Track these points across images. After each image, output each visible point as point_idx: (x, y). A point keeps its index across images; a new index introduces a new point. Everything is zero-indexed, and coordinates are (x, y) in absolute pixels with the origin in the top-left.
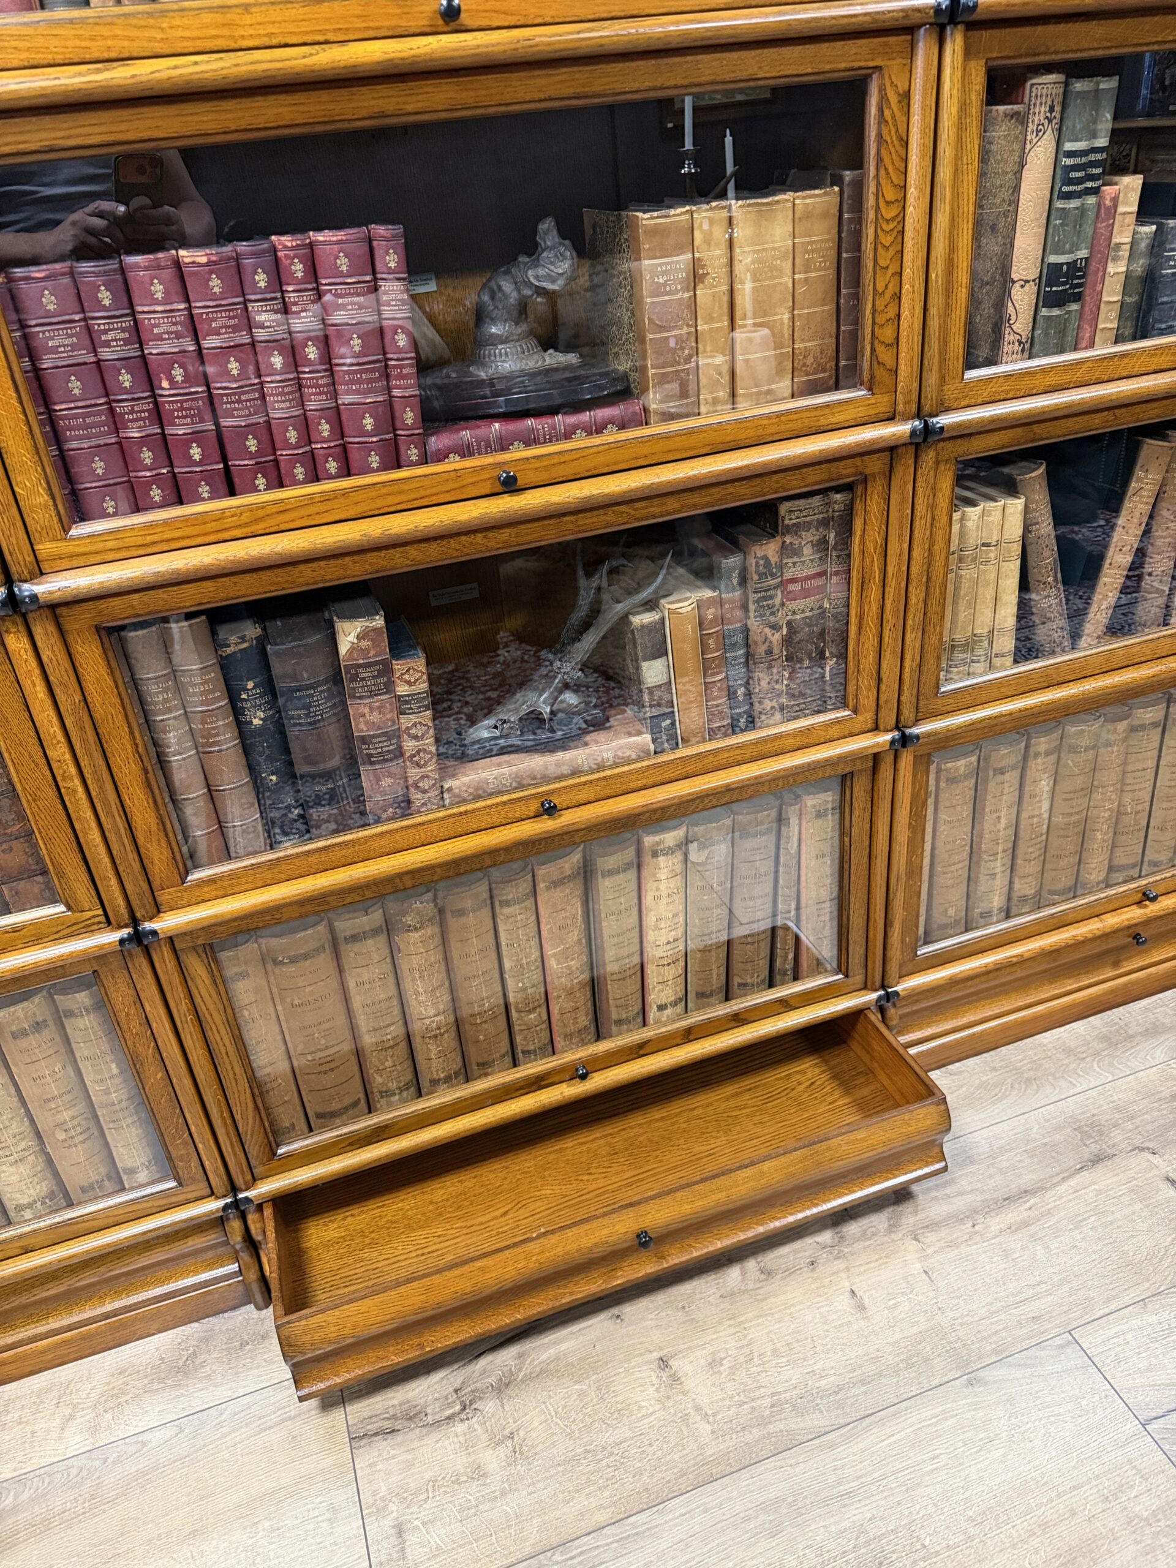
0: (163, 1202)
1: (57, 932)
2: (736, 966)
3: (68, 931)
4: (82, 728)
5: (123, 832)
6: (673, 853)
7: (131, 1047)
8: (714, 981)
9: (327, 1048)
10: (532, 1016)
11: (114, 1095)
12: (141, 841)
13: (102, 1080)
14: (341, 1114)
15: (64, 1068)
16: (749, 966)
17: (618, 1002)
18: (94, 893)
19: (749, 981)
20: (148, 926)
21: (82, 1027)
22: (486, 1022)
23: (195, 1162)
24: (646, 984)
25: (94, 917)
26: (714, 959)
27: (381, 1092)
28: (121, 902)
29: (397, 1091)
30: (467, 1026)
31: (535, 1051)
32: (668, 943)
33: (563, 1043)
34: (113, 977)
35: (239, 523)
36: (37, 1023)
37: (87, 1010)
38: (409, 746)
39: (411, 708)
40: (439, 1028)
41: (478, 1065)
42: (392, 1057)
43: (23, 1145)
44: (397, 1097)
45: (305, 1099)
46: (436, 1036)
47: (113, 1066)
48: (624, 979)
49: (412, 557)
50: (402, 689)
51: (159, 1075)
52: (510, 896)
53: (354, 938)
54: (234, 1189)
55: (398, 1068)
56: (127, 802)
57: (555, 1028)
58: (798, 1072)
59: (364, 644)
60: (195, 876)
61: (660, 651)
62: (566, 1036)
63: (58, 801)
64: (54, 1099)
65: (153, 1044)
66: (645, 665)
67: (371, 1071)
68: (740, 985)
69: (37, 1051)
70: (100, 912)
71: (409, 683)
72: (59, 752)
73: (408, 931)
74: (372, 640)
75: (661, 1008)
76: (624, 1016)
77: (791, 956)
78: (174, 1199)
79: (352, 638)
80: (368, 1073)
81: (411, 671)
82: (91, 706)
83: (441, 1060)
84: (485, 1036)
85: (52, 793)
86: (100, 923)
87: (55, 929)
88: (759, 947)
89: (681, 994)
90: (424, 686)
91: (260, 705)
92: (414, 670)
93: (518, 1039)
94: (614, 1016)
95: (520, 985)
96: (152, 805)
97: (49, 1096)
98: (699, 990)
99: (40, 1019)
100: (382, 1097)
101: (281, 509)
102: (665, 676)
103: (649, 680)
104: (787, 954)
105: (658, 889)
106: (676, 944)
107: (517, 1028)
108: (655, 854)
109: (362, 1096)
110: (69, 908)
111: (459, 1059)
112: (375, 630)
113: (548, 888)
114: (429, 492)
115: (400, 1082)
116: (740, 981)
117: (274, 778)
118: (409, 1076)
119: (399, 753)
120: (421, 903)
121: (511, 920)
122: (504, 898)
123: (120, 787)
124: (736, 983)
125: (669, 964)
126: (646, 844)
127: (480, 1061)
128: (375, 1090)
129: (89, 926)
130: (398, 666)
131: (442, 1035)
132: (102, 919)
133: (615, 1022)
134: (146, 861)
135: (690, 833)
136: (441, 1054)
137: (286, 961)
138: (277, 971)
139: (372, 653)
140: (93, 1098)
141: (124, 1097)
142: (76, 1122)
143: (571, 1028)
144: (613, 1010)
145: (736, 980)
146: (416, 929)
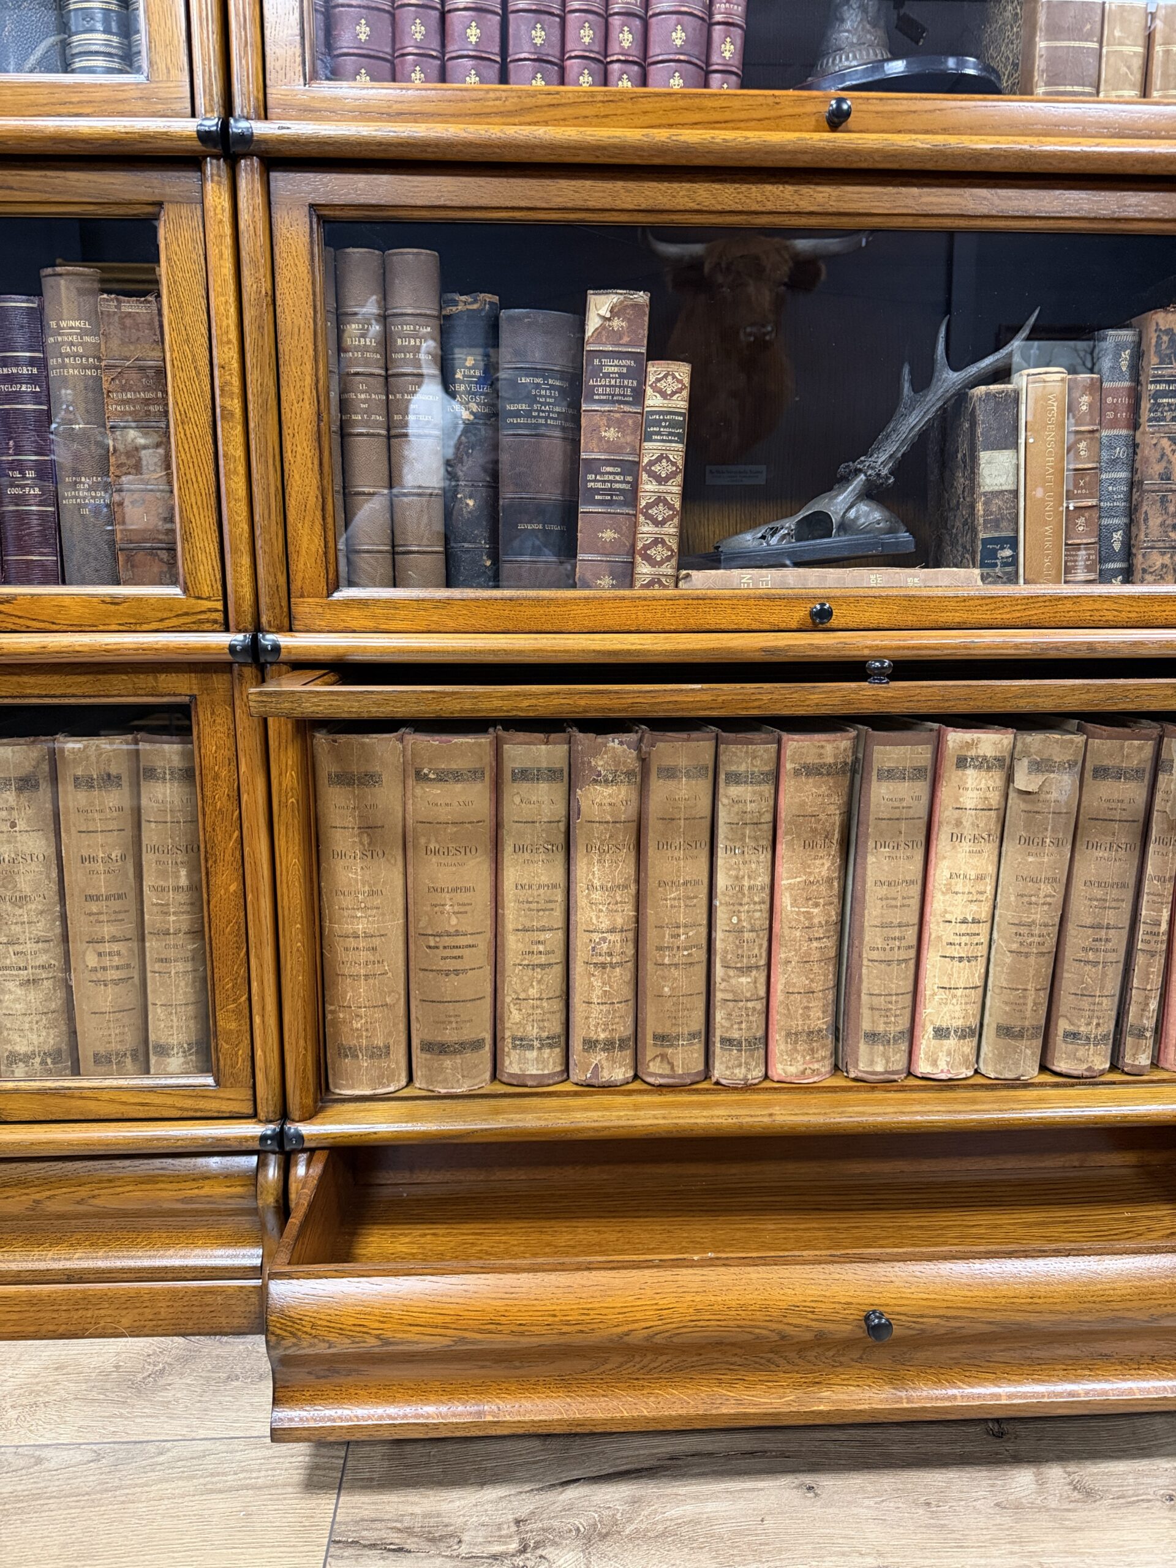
0: (189, 1103)
1: (162, 620)
2: (1066, 1001)
3: (175, 622)
4: (260, 327)
5: (272, 490)
6: (989, 768)
7: (209, 829)
8: (1028, 1014)
9: (457, 933)
10: (744, 980)
11: (172, 918)
12: (291, 518)
13: (163, 890)
14: (455, 1052)
15: (123, 857)
16: (1085, 1004)
17: (876, 1001)
18: (219, 576)
19: (1083, 1029)
20: (268, 639)
21: (160, 797)
22: (676, 965)
23: (243, 1051)
24: (921, 987)
25: (210, 610)
26: (1032, 972)
27: (514, 1039)
28: (247, 592)
29: (536, 1044)
30: (650, 966)
31: (740, 1043)
32: (964, 921)
33: (783, 1047)
34: (213, 713)
35: (502, 109)
36: (109, 775)
37: (172, 773)
38: (649, 487)
39: (659, 433)
40: (610, 954)
41: (656, 1037)
42: (539, 982)
43: (43, 959)
44: (535, 1053)
45: (413, 1017)
46: (603, 966)
47: (183, 872)
48: (889, 962)
49: (699, 199)
50: (653, 401)
51: (233, 888)
52: (742, 768)
53: (524, 775)
54: (284, 1115)
55: (545, 1004)
56: (288, 455)
57: (775, 1016)
58: (1148, 1217)
59: (617, 323)
60: (345, 593)
61: (1009, 439)
62: (788, 1035)
63: (209, 431)
64: (98, 898)
65: (236, 834)
66: (984, 456)
67: (508, 999)
68: (1067, 1035)
69: (96, 816)
70: (219, 605)
71: (664, 394)
72: (227, 354)
73: (595, 781)
74: (629, 320)
75: (941, 1033)
76: (881, 1028)
77: (1153, 1005)
78: (202, 1104)
79: (604, 311)
80: (503, 1002)
81: (670, 377)
82: (278, 310)
83: (604, 1008)
84: (672, 989)
85: (206, 417)
86: (215, 622)
87: (160, 615)
88: (1104, 975)
89: (974, 1022)
90: (680, 403)
91: (475, 394)
92: (674, 377)
93: (719, 1016)
94: (866, 1025)
95: (735, 920)
96: (316, 467)
97: (94, 892)
98: (1005, 1021)
99: (114, 771)
100: (514, 1047)
101: (555, 102)
102: (1011, 479)
103: (988, 481)
104: (1147, 998)
105: (958, 823)
106: (974, 928)
107: (719, 996)
108: (962, 763)
109: (488, 1036)
110: (186, 590)
111: (630, 1021)
112: (636, 306)
113: (797, 773)
114: (736, 116)
115: (542, 1029)
116: (1070, 1028)
117: (471, 502)
118: (557, 1028)
119: (632, 495)
120: (621, 743)
121: (736, 808)
122: (734, 768)
123: (285, 431)
124: (1061, 1032)
125: (961, 959)
126: (950, 744)
127: (660, 1031)
128: (508, 1034)
129: (201, 622)
130: (655, 370)
131: (613, 966)
132: (219, 616)
133: (866, 1035)
134: (291, 548)
135: (1019, 745)
136: (607, 999)
137: (432, 776)
138: (418, 791)
139: (626, 339)
140: (146, 917)
141: (185, 927)
142: (115, 947)
143: (797, 1024)
144: (865, 1012)
145: (1062, 1026)
146: (606, 781)
